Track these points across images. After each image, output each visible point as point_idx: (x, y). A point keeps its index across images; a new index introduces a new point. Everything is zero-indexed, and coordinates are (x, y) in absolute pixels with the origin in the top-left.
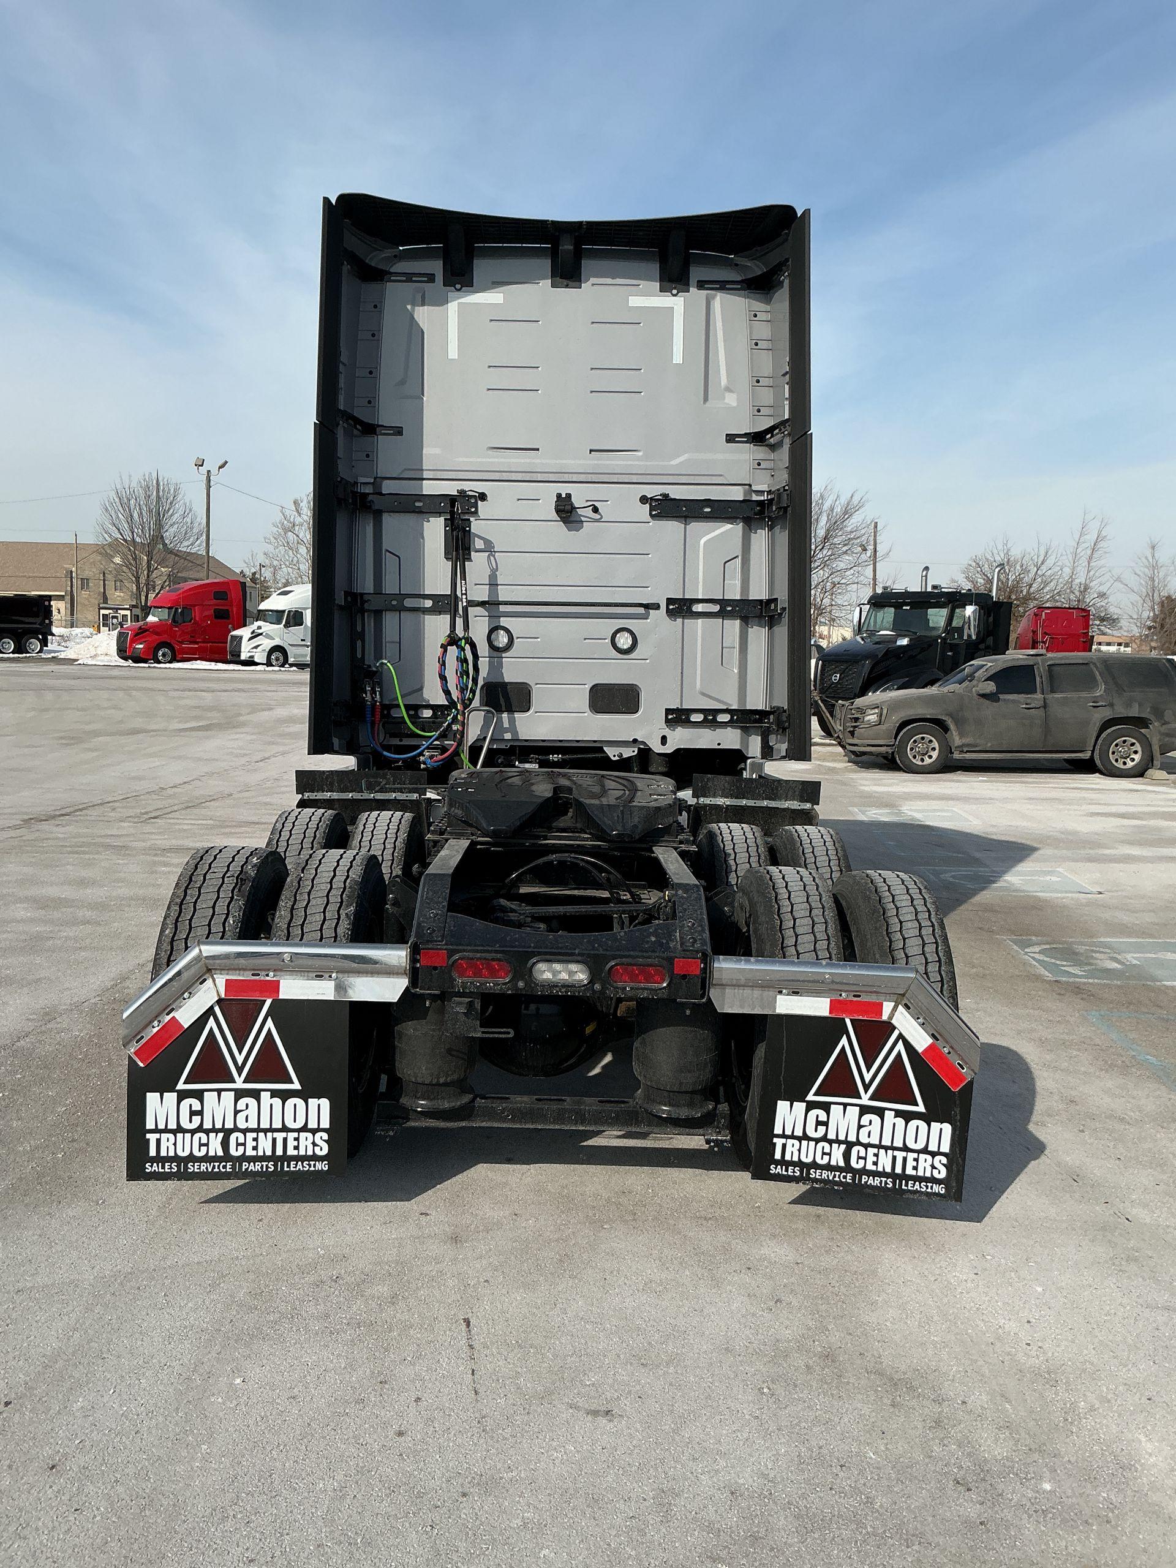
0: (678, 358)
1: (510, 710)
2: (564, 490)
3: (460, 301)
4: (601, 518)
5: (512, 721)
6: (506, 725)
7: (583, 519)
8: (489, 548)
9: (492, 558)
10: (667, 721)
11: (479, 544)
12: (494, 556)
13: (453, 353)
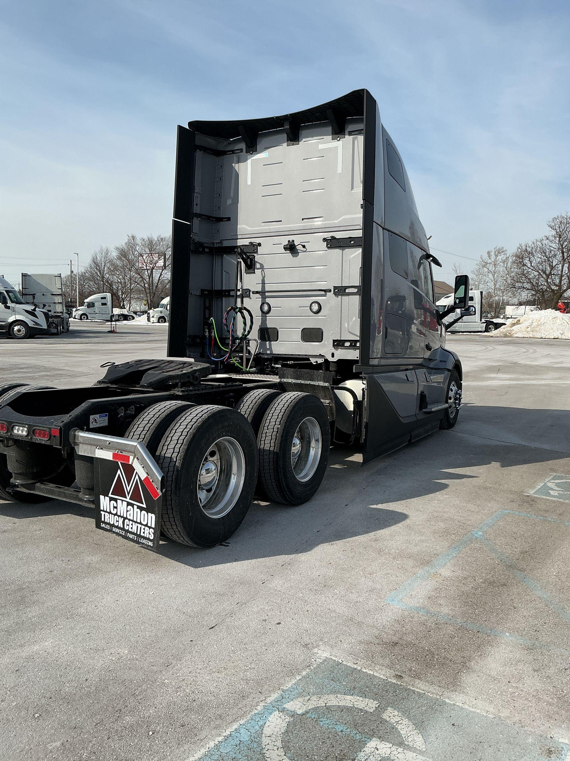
0: (339, 171)
1: (270, 341)
2: (291, 238)
3: (252, 159)
4: (306, 250)
5: (270, 345)
6: (268, 347)
7: (299, 251)
8: (262, 267)
9: (263, 272)
10: (334, 346)
11: (258, 266)
12: (264, 271)
13: (249, 183)
